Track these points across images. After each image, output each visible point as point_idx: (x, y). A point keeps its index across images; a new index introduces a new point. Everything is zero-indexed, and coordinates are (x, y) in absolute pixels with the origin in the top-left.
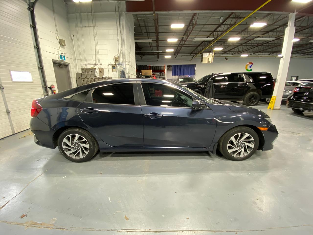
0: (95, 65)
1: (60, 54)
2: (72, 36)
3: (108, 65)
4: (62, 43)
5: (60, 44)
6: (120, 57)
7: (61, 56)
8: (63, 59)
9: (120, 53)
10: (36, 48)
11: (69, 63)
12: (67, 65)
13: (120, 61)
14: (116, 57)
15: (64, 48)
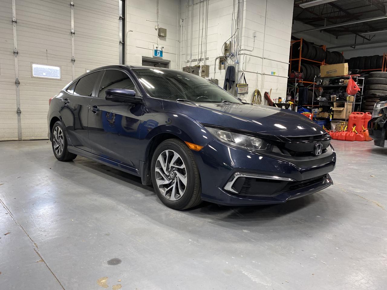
0: (200, 60)
1: (156, 49)
2: (181, 20)
3: (215, 58)
4: (162, 34)
5: (158, 36)
6: (233, 43)
7: (156, 51)
8: (159, 55)
9: (234, 36)
10: (122, 44)
11: (170, 61)
12: (167, 64)
13: (233, 51)
14: (228, 43)
15: (165, 40)
